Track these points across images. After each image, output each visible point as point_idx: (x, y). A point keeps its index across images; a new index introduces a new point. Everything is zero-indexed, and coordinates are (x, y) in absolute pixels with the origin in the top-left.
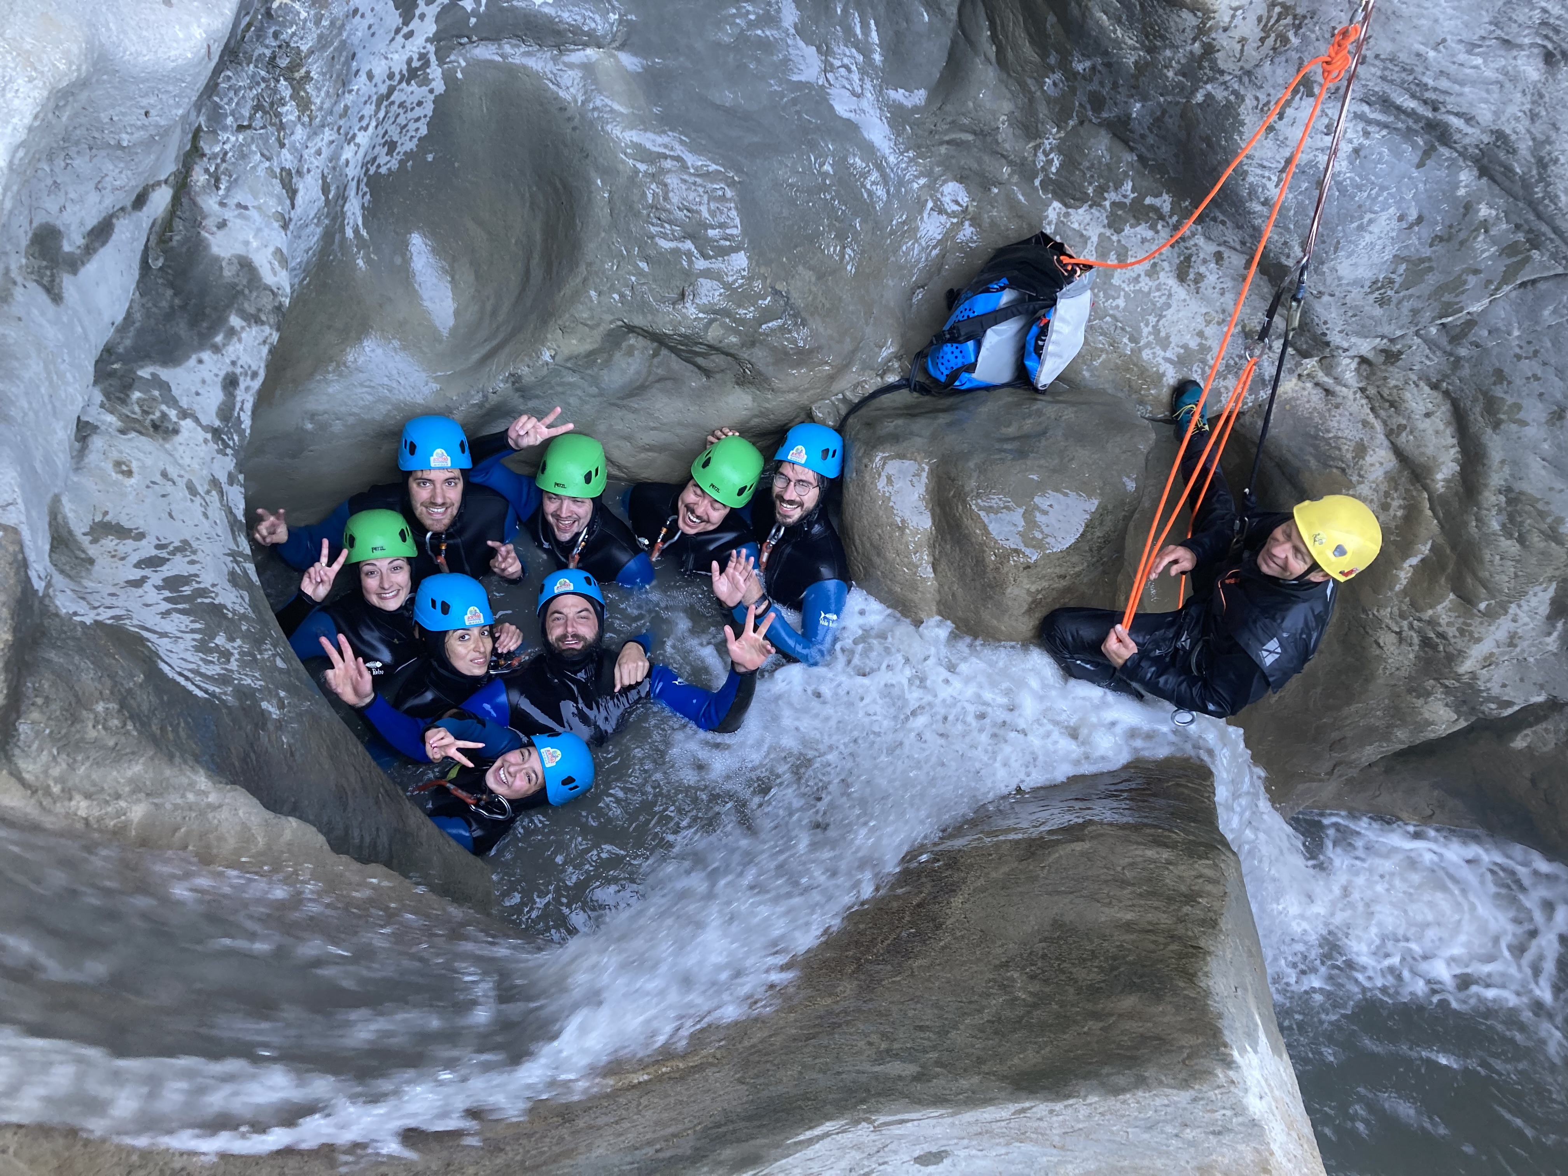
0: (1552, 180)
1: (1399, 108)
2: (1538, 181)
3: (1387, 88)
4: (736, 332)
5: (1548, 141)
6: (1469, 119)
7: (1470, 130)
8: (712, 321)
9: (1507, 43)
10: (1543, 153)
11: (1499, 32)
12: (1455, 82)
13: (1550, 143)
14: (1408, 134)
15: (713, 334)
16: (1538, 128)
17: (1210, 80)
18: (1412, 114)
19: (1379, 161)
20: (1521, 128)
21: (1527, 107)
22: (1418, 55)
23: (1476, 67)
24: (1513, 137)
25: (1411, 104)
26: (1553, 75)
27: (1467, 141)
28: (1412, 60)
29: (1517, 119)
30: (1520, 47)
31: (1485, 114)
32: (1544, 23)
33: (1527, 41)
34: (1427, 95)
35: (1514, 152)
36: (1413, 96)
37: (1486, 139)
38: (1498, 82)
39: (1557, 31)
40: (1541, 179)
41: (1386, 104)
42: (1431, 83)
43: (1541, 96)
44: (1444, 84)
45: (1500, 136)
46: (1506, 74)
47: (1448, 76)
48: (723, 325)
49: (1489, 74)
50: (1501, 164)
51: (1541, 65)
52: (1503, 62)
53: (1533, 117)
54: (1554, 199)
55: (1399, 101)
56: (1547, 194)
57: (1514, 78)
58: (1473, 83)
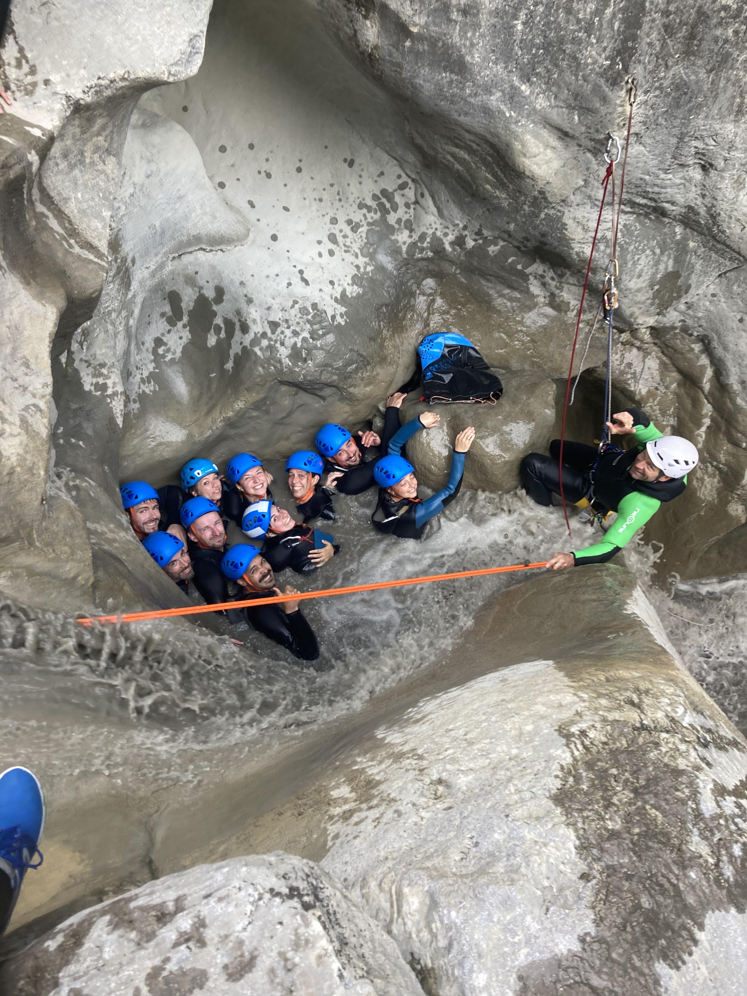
0: (720, 223)
1: (639, 204)
2: (714, 225)
3: (630, 196)
4: (335, 374)
5: (713, 206)
6: (673, 203)
7: (674, 208)
8: (322, 372)
9: (682, 165)
10: (712, 212)
11: (676, 162)
12: (662, 188)
13: (715, 207)
14: (647, 215)
15: (325, 377)
16: (708, 200)
17: (545, 207)
18: (645, 205)
19: (636, 230)
20: (699, 202)
21: (699, 192)
22: (641, 179)
23: (670, 179)
24: (696, 207)
25: (643, 201)
26: (708, 175)
27: (674, 213)
28: (638, 182)
29: (696, 199)
30: (689, 166)
31: (680, 199)
32: (697, 153)
33: (691, 162)
34: (650, 196)
35: (698, 214)
36: (644, 197)
37: (683, 210)
38: (682, 184)
39: (704, 155)
40: (714, 224)
41: (633, 204)
42: (650, 190)
43: (704, 186)
44: (656, 189)
45: (690, 208)
46: (685, 179)
47: (657, 185)
48: (328, 372)
49: (678, 181)
50: (694, 221)
51: (701, 172)
52: (682, 174)
53: (703, 196)
54: (723, 232)
55: (637, 201)
56: (719, 231)
57: (690, 180)
58: (671, 187)
